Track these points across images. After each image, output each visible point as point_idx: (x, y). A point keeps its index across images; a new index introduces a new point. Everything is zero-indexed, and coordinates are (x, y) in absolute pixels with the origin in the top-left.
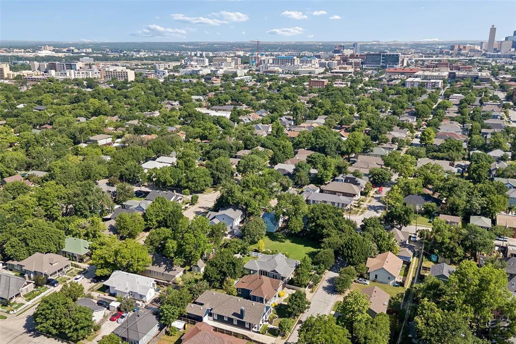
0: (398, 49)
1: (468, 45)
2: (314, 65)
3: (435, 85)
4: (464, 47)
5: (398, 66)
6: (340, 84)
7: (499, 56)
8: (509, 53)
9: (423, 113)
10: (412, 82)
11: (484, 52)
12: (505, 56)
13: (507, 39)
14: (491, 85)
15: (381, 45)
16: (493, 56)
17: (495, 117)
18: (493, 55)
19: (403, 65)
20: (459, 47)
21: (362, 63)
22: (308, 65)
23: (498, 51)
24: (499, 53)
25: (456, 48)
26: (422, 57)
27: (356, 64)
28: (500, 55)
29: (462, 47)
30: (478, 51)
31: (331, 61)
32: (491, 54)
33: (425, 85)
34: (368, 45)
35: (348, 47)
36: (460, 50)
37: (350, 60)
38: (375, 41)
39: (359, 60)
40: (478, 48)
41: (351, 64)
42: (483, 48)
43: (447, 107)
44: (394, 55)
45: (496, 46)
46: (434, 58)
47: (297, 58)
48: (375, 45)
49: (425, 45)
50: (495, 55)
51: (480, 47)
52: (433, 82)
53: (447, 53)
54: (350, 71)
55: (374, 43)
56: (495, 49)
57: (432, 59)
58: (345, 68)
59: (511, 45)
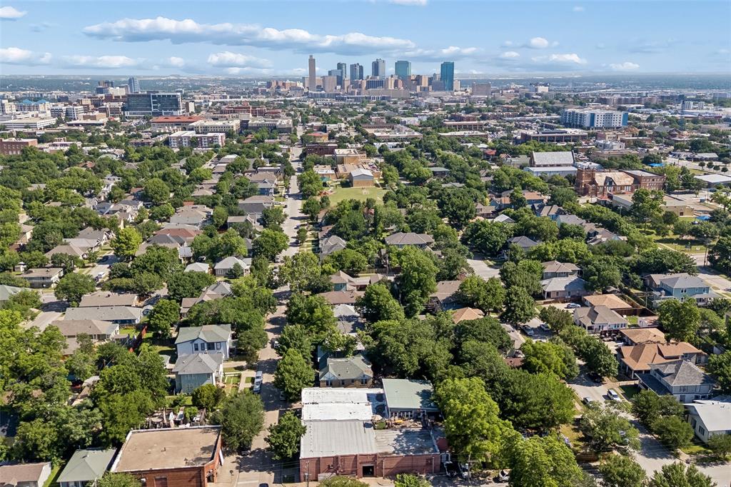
0: (203, 86)
1: (288, 82)
2: (44, 112)
3: (212, 140)
4: (284, 84)
5: (180, 112)
6: (62, 145)
7: (322, 96)
8: (334, 92)
9: (156, 193)
10: (178, 138)
11: (306, 90)
12: (329, 96)
13: (330, 73)
14: (289, 139)
15: (180, 80)
16: (315, 96)
17: (264, 192)
18: (315, 94)
19: (188, 111)
20: (277, 83)
21: (123, 109)
22: (31, 113)
23: (322, 89)
24: (323, 92)
25: (274, 84)
26: (225, 97)
27: (114, 111)
28: (324, 94)
29: (280, 84)
30: (299, 89)
31: (71, 107)
32: (313, 92)
33: (198, 142)
34: (162, 81)
35: (119, 84)
36: (279, 87)
37: (105, 104)
38: (172, 76)
39: (119, 105)
40: (300, 85)
41: (104, 110)
42: (306, 85)
43: (202, 180)
44: (170, 96)
45: (318, 82)
46: (242, 99)
47: (9, 101)
48: (172, 80)
49: (241, 80)
50: (318, 94)
51: (302, 84)
52: (210, 137)
53: (264, 92)
54: (101, 121)
55: (172, 78)
56: (319, 87)
57: (238, 100)
58: (94, 118)
59: (336, 82)
